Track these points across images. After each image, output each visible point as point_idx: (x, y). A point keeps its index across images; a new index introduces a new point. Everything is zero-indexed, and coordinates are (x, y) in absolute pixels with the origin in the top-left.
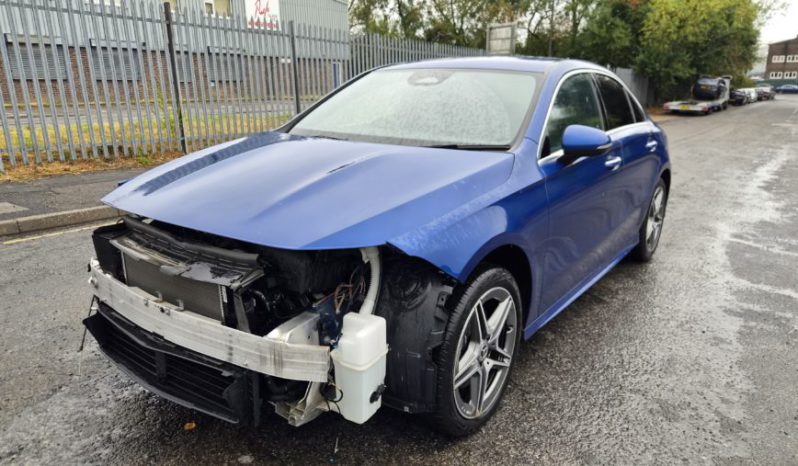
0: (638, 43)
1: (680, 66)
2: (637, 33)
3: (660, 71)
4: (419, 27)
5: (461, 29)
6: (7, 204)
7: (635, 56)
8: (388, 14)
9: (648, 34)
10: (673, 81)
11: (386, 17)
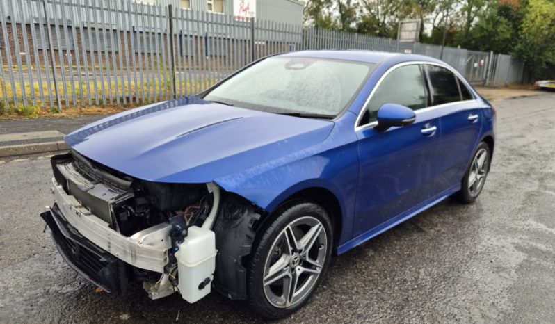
0: (518, 36)
1: (550, 53)
2: (517, 28)
3: (533, 57)
4: (353, 21)
5: (383, 23)
6: (56, 132)
7: (513, 45)
8: (332, 12)
9: (525, 29)
10: (544, 65)
11: (330, 14)
